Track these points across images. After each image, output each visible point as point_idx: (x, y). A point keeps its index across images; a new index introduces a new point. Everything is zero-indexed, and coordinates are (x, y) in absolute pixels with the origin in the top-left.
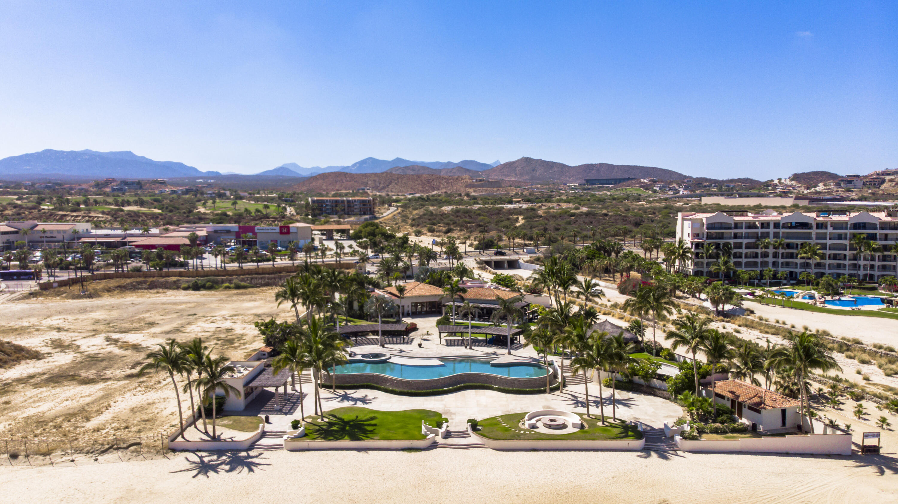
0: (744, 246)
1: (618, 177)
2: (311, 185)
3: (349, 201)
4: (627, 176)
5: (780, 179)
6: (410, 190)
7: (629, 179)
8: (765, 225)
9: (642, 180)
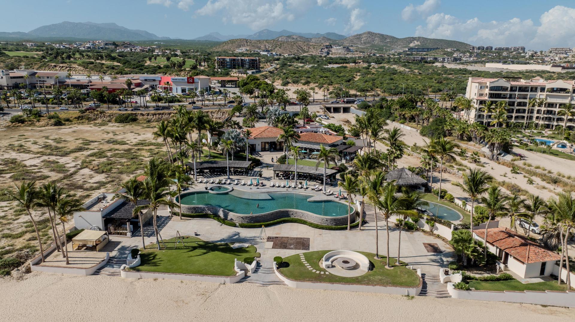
0: (516, 104)
1: (430, 47)
2: (224, 48)
3: (242, 60)
4: (435, 47)
5: (541, 52)
6: (288, 52)
7: (437, 48)
8: (534, 89)
9: (446, 50)
